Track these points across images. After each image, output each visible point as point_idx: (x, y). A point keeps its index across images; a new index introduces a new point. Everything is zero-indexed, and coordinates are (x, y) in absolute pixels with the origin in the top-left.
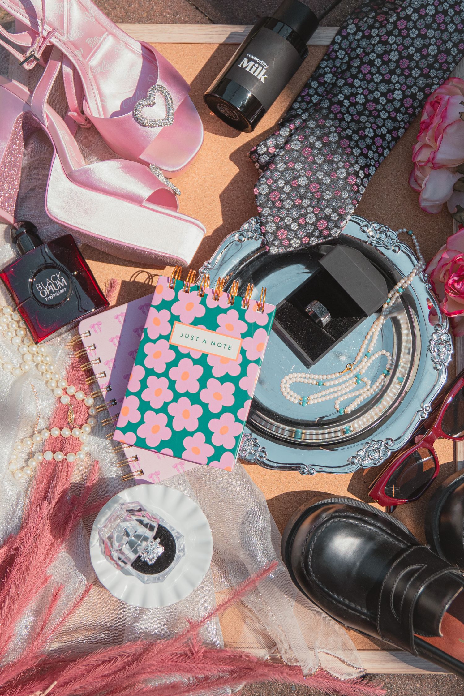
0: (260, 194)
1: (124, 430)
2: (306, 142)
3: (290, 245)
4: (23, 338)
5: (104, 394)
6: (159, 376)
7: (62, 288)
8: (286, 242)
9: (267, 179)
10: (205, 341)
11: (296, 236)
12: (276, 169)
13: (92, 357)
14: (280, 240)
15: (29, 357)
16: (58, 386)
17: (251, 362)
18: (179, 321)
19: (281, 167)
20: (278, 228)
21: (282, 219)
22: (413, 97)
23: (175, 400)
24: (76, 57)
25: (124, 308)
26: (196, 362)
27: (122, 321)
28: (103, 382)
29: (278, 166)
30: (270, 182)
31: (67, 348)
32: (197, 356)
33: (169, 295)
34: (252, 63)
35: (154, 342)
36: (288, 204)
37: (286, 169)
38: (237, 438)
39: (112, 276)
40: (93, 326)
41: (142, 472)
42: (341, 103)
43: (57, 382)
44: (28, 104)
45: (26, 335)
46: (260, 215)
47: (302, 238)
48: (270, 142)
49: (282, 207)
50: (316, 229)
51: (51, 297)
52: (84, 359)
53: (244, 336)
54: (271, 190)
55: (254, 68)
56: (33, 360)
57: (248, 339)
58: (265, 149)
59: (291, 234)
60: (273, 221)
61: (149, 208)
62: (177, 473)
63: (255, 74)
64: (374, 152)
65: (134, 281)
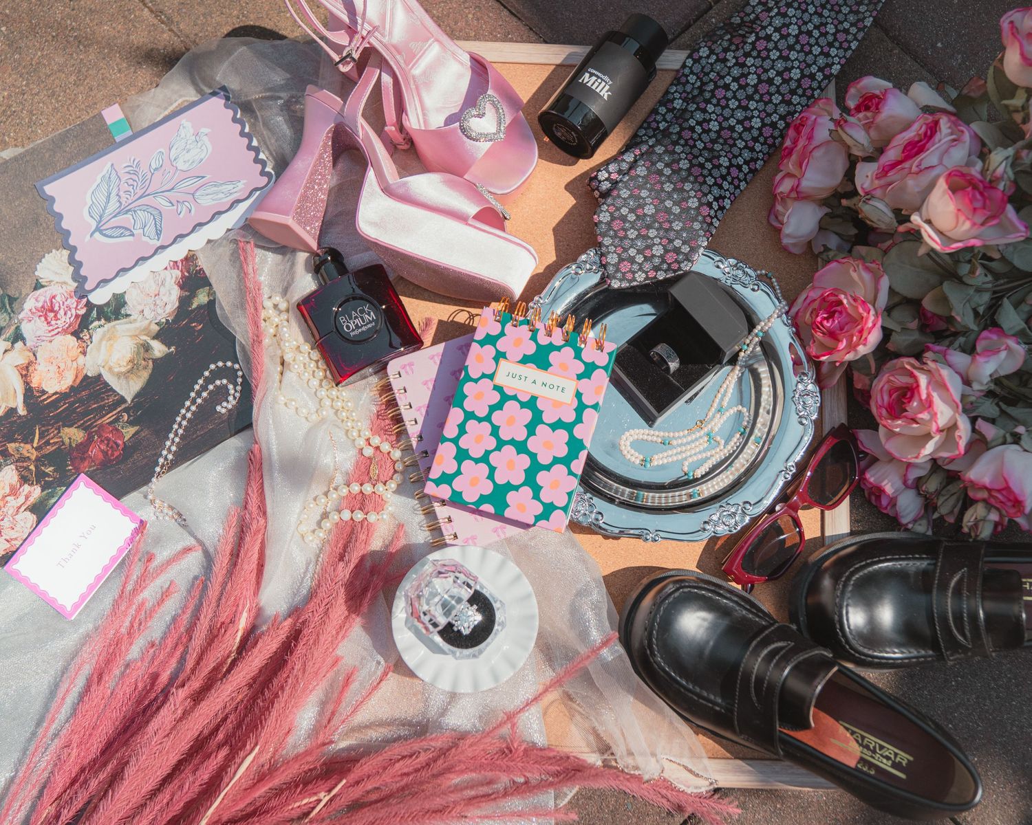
0: (600, 222)
1: (438, 482)
2: (653, 169)
3: (634, 279)
4: (321, 381)
5: (414, 444)
6: (480, 420)
7: (370, 322)
8: (629, 276)
9: (608, 206)
10: (534, 382)
11: (641, 269)
12: (619, 196)
13: (402, 402)
14: (622, 273)
15: (328, 403)
16: (360, 436)
17: (587, 407)
18: (505, 358)
19: (625, 193)
20: (621, 260)
21: (625, 250)
22: (773, 125)
23: (498, 448)
24: (397, 63)
25: (440, 347)
26: (523, 405)
27: (438, 362)
28: (413, 430)
29: (621, 192)
30: (612, 209)
31: (372, 394)
32: (524, 399)
33: (495, 329)
34: (594, 78)
35: (476, 381)
36: (632, 234)
37: (631, 196)
38: (570, 494)
39: (427, 315)
40: (404, 367)
41: (456, 537)
42: (692, 129)
43: (359, 431)
44: (341, 114)
45: (325, 377)
46: (600, 245)
47: (648, 272)
48: (612, 167)
49: (626, 237)
50: (663, 261)
51: (356, 332)
52: (392, 403)
53: (579, 377)
54: (613, 218)
55: (597, 84)
56: (332, 406)
57: (585, 380)
58: (606, 175)
59: (635, 267)
60: (615, 252)
61: (475, 227)
62: (497, 539)
63: (598, 90)
64: (730, 184)
65: (452, 321)
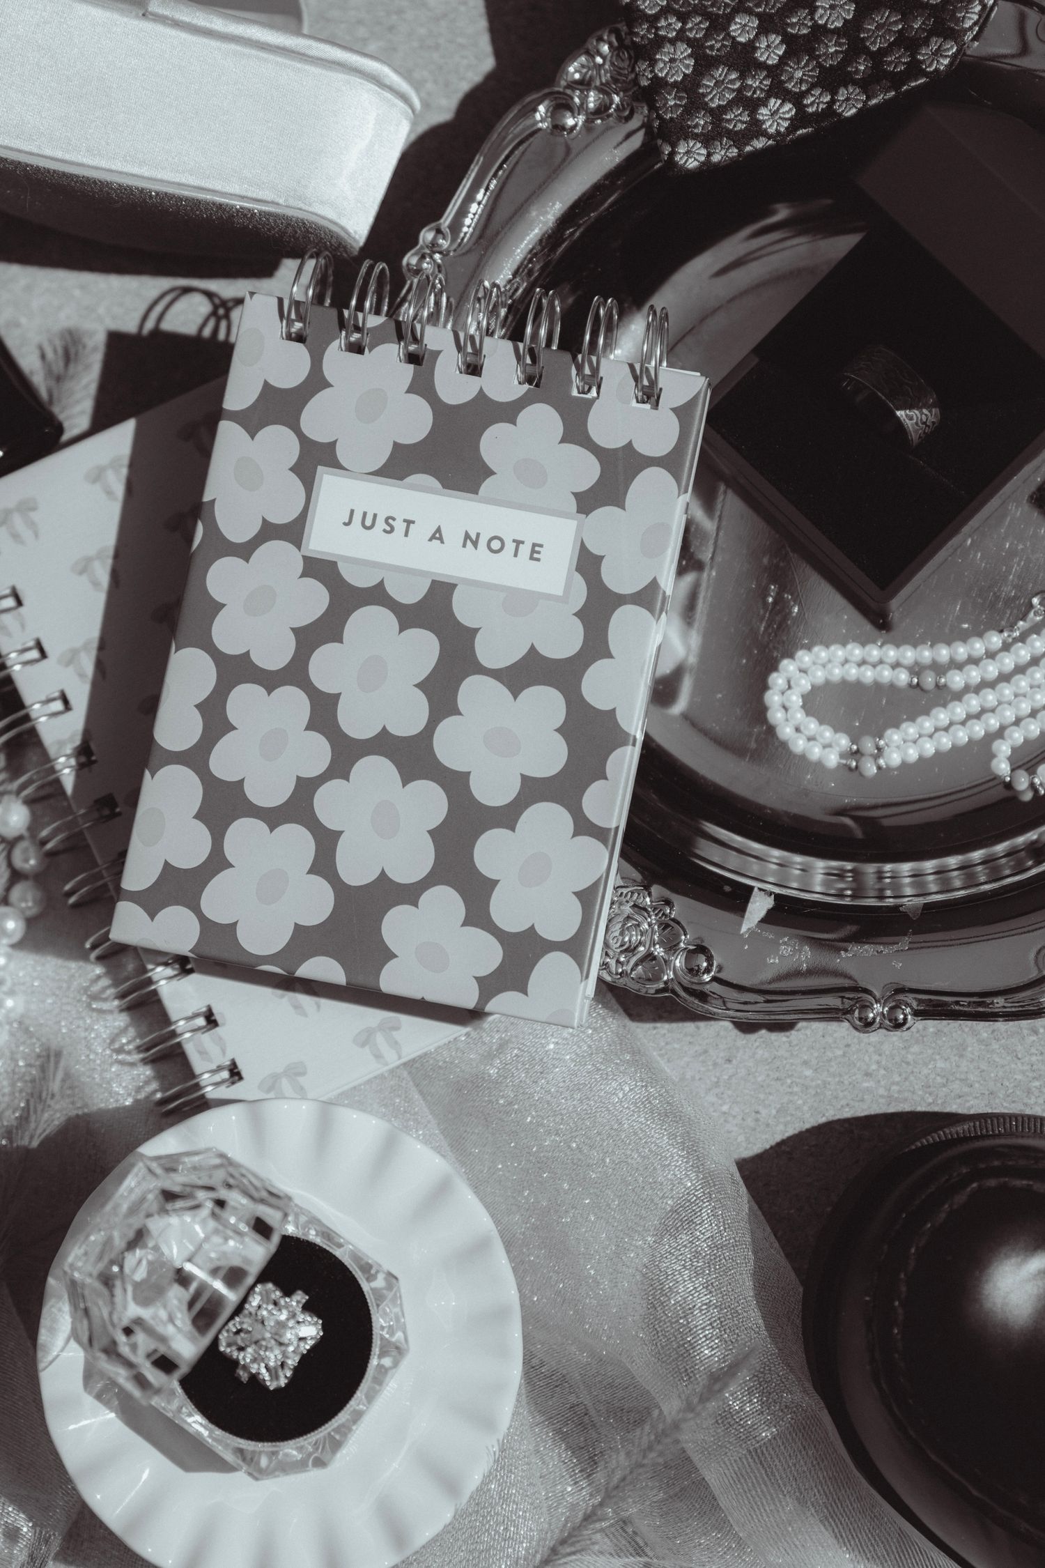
1: (152, 901)
3: (755, 129)
5: (68, 777)
6: (270, 681)
8: (737, 119)
10: (437, 535)
11: (778, 90)
13: (10, 641)
14: (711, 112)
17: (621, 600)
18: (335, 464)
20: (704, 63)
21: (718, 23)
23: (340, 767)
25: (122, 437)
26: (408, 617)
27: (120, 490)
28: (60, 732)
32: (410, 593)
33: (289, 367)
35: (245, 551)
38: (587, 897)
39: (67, 318)
41: (235, 1073)
46: (630, 15)
47: (803, 94)
50: (856, 48)
53: (587, 502)
57: (605, 514)
59: (757, 83)
60: (681, 36)
62: (375, 1069)
65: (157, 333)
